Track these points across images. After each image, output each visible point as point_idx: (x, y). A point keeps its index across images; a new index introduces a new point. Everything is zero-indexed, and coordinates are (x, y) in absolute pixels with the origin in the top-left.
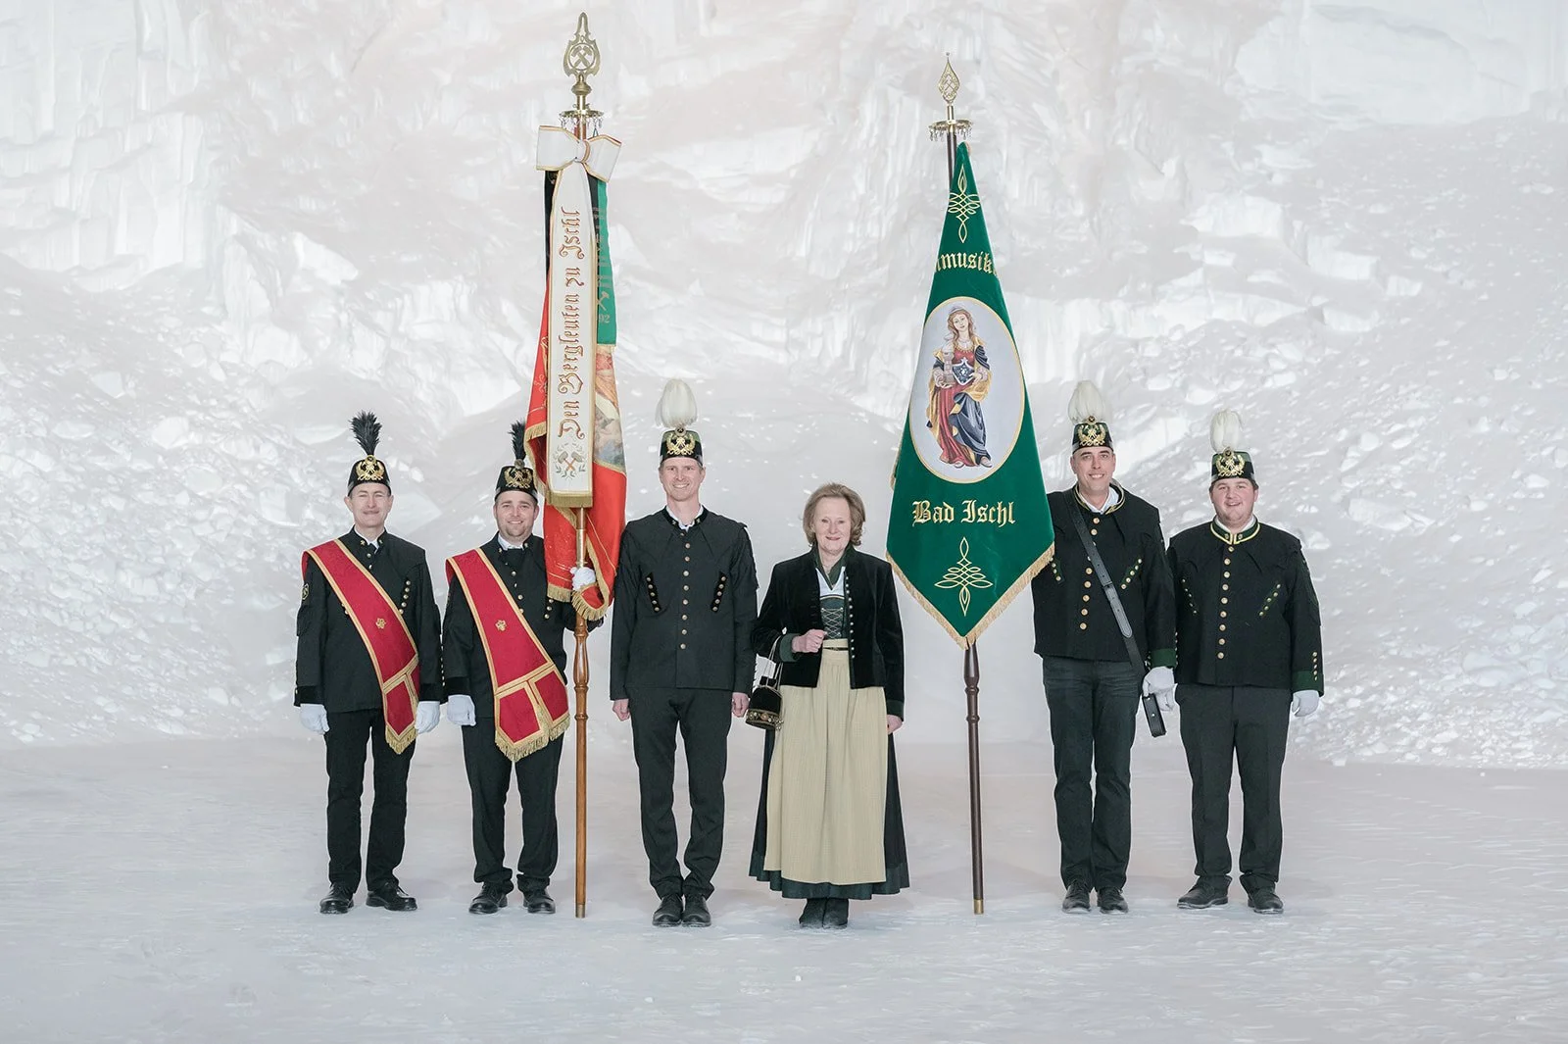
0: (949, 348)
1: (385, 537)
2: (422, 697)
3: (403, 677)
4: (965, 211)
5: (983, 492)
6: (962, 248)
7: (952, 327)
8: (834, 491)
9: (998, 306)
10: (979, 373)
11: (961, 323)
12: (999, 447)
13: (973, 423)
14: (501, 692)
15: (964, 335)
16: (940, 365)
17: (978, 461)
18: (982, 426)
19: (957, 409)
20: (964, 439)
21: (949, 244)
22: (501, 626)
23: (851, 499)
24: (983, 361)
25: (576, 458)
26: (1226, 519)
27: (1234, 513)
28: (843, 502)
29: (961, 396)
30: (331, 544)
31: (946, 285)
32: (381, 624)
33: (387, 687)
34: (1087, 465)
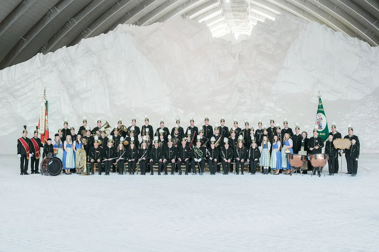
0: (318, 118)
1: (26, 138)
2: (30, 153)
3: (28, 152)
4: (320, 104)
5: (322, 132)
6: (320, 108)
7: (319, 116)
8: (304, 132)
9: (324, 114)
10: (322, 120)
11: (320, 116)
12: (324, 127)
13: (321, 125)
14: (36, 153)
15: (320, 117)
16: (318, 120)
17: (321, 129)
18: (322, 126)
19: (319, 124)
20: (320, 127)
21: (319, 108)
22: (36, 146)
23: (306, 133)
24: (322, 119)
25: (43, 130)
26: (349, 134)
27: (351, 134)
28: (305, 133)
29: (320, 123)
30: (21, 138)
31: (319, 112)
32: (27, 147)
33: (27, 153)
34: (333, 129)
